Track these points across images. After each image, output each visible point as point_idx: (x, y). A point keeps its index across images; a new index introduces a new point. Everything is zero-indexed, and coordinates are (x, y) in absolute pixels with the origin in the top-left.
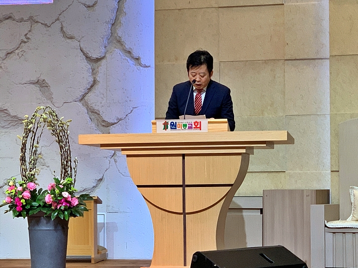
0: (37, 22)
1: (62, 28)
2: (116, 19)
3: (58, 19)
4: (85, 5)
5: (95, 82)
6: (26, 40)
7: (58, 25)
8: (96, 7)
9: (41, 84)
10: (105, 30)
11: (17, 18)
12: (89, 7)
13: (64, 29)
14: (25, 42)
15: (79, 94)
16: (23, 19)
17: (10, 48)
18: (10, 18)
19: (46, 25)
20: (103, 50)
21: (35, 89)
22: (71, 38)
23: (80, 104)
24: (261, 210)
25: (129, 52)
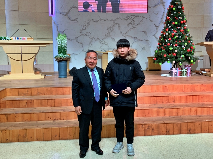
0: (144, 17)
2: (162, 17)
5: (157, 31)
7: (149, 18)
8: (158, 14)
9: (145, 32)
10: (160, 20)
11: (139, 16)
12: (156, 14)
13: (151, 19)
14: (141, 22)
15: (153, 34)
16: (141, 17)
17: (138, 23)
18: (138, 16)
19: (146, 18)
20: (159, 24)
21: (144, 33)
22: (152, 21)
23: (154, 36)
24: (203, 60)
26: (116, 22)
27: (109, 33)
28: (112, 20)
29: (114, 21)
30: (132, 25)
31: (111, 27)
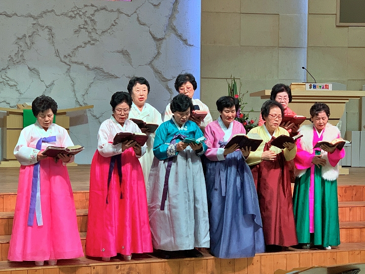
0: (122, 13)
1: (138, 18)
2: (172, 15)
3: (135, 12)
4: (152, 4)
5: (159, 53)
6: (115, 24)
7: (135, 16)
8: (160, 7)
9: (124, 53)
10: (165, 21)
11: (109, 9)
12: (155, 6)
13: (140, 19)
14: (114, 25)
15: (149, 60)
16: (113, 10)
17: (104, 29)
18: (104, 8)
19: (128, 15)
20: (164, 34)
21: (121, 55)
22: (143, 25)
23: (149, 67)
25: (180, 36)
26: (41, 21)
27: (20, 54)
28: (31, 16)
29: (35, 18)
30: (90, 33)
31: (27, 36)
